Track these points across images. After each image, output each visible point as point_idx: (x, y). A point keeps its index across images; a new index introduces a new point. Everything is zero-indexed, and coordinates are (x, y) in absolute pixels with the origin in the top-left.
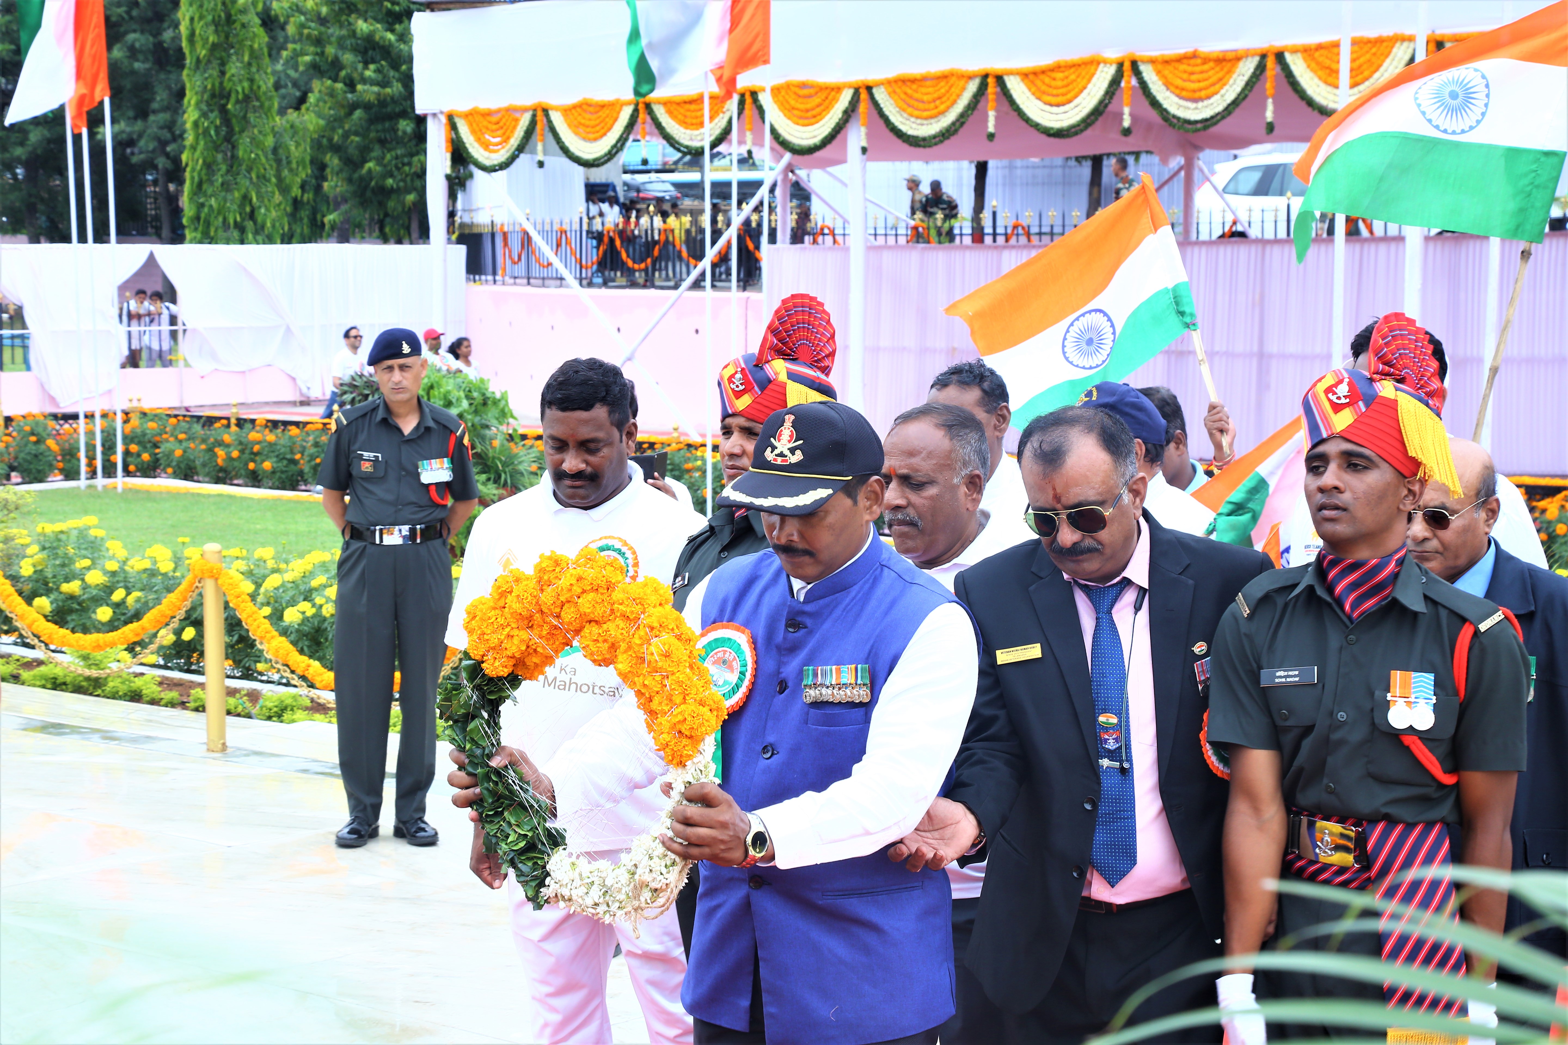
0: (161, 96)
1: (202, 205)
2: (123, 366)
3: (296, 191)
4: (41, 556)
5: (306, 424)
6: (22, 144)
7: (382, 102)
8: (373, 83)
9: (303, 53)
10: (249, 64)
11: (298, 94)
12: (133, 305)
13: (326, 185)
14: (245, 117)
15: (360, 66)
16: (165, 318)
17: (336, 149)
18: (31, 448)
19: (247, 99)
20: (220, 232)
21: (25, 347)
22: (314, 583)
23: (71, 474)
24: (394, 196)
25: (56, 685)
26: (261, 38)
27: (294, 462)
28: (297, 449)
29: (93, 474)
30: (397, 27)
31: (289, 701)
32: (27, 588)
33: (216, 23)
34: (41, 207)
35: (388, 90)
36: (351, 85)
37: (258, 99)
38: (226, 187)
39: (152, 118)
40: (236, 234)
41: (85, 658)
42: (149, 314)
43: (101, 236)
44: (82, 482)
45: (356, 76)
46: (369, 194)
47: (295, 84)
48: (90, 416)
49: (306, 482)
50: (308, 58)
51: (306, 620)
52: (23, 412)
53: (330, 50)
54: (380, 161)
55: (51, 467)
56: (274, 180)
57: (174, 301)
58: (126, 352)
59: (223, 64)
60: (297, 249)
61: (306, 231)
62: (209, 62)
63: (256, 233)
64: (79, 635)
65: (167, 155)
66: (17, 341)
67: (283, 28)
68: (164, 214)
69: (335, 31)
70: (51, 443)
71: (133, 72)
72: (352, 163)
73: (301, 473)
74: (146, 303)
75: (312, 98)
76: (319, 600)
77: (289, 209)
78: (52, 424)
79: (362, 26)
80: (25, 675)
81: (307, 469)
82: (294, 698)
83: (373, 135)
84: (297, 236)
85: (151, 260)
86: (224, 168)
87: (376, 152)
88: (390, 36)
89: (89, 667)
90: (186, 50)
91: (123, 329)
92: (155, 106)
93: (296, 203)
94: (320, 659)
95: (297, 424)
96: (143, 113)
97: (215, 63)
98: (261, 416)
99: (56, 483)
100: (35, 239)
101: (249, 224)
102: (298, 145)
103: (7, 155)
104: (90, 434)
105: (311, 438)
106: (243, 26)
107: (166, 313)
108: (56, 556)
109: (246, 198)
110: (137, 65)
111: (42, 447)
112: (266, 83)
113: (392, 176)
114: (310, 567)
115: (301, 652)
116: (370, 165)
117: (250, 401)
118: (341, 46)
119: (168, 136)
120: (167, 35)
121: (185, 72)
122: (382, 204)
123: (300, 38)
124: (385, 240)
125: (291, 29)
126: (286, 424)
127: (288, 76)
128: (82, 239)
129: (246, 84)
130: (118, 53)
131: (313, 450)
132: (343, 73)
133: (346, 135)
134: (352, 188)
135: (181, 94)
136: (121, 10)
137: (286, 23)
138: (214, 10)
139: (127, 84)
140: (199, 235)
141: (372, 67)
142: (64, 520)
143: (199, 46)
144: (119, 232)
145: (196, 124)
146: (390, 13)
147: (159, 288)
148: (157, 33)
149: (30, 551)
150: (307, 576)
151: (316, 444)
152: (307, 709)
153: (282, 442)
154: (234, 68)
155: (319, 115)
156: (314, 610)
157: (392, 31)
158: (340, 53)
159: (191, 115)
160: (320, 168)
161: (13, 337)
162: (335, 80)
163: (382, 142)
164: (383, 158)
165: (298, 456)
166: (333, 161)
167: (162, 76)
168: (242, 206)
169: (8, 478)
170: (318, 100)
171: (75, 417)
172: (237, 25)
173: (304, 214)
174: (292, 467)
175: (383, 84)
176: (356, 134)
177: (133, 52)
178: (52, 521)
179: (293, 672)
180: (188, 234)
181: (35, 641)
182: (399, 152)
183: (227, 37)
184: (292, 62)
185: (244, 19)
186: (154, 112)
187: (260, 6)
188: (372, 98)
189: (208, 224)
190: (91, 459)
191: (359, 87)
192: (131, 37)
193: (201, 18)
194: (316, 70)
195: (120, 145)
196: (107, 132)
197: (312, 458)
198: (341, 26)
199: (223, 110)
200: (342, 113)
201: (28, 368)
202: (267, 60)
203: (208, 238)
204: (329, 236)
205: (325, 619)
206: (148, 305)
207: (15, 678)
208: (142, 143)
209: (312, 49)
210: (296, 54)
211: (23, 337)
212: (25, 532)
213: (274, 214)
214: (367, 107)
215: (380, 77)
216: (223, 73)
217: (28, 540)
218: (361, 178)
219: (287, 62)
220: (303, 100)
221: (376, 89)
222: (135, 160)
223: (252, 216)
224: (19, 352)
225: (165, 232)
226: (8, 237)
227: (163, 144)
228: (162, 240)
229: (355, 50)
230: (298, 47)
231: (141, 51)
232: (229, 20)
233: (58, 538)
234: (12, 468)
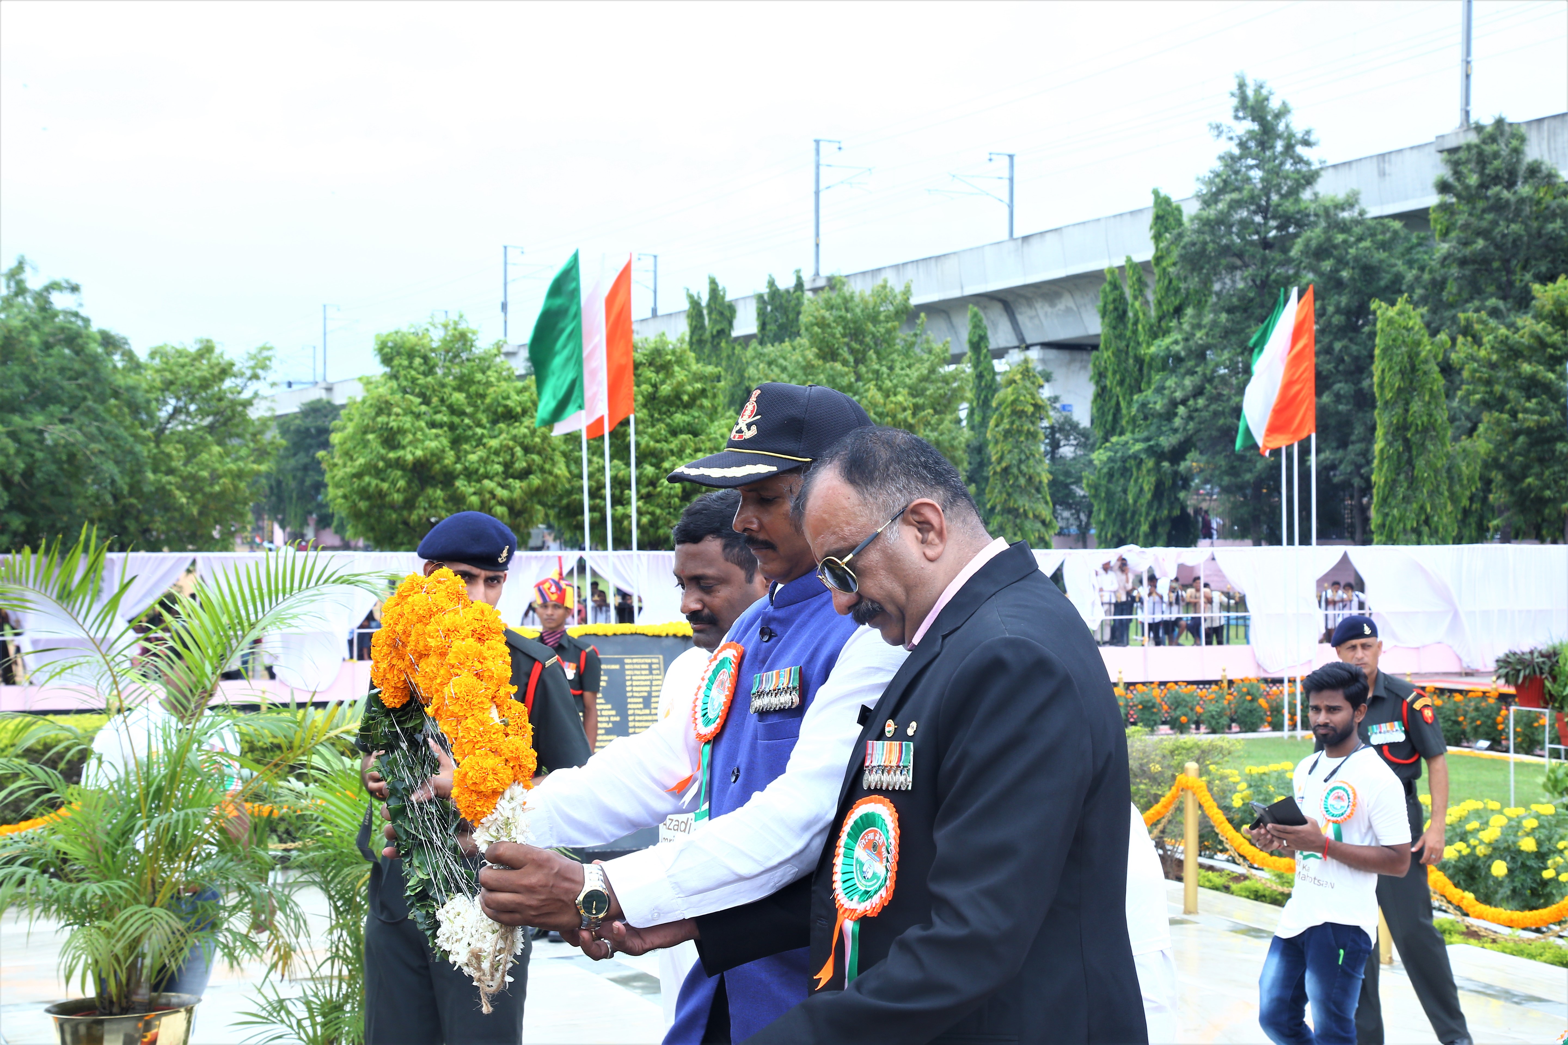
0: (1359, 430)
1: (1387, 515)
2: (1321, 642)
3: (1465, 502)
4: (1247, 792)
5: (1468, 692)
6: (1250, 471)
7: (1541, 429)
8: (1533, 412)
9: (1474, 392)
10: (1429, 403)
11: (1469, 425)
12: (1330, 594)
13: (1491, 497)
14: (1423, 444)
15: (1523, 400)
16: (1355, 603)
17: (1500, 467)
18: (1247, 705)
19: (1425, 430)
20: (1401, 536)
21: (1246, 626)
22: (1469, 827)
23: (1277, 726)
24: (1550, 505)
25: (1258, 896)
26: (1439, 382)
27: (1457, 723)
28: (1461, 712)
29: (1294, 727)
30: (1558, 368)
31: (1447, 926)
32: (1237, 817)
33: (1402, 372)
34: (1263, 518)
35: (1547, 418)
36: (1514, 414)
37: (1434, 429)
38: (1406, 499)
39: (1350, 447)
40: (1414, 537)
41: (1280, 876)
42: (1342, 601)
43: (1305, 540)
44: (1286, 733)
45: (1519, 408)
46: (1528, 503)
47: (1468, 417)
48: (1292, 681)
49: (1468, 741)
50: (1478, 397)
51: (1461, 858)
52: (1242, 676)
53: (1498, 388)
54: (1539, 476)
55: (1262, 720)
56: (1446, 494)
57: (1362, 591)
58: (1323, 631)
59: (1407, 403)
60: (1465, 548)
61: (1474, 534)
62: (1396, 402)
63: (1431, 536)
64: (1275, 858)
65: (1361, 476)
66: (1241, 622)
67: (1459, 372)
68: (1357, 522)
69: (1502, 374)
70: (1262, 702)
71: (1338, 413)
72: (1513, 479)
73: (1464, 733)
74: (1340, 592)
75: (1481, 428)
76: (1473, 842)
77: (1459, 517)
78: (1263, 686)
79: (1527, 368)
80: (1234, 886)
81: (1468, 729)
82: (1452, 923)
83: (1532, 455)
84: (1466, 538)
85: (1345, 558)
86: (1405, 485)
87: (1536, 469)
88: (1551, 376)
89: (1283, 884)
90: (1377, 395)
91: (1321, 613)
92: (1353, 438)
93: (1466, 512)
94: (1474, 892)
95: (1460, 692)
96: (1343, 444)
97: (1401, 403)
98: (1430, 684)
99: (1266, 733)
100: (1257, 543)
101: (1425, 529)
102: (1468, 465)
103: (1239, 480)
104: (1292, 695)
105: (1472, 704)
106: (1425, 373)
107: (1355, 600)
108: (1260, 793)
109: (1422, 508)
110: (1341, 407)
111: (1255, 705)
112: (1441, 417)
113: (1549, 488)
114: (1465, 813)
115: (1457, 885)
116: (1529, 480)
117: (1423, 671)
118: (1508, 384)
119: (1363, 461)
120: (1365, 384)
121: (1376, 412)
122: (1539, 512)
123: (1473, 381)
124: (1542, 541)
125: (1465, 374)
126: (1451, 691)
127: (1462, 411)
128: (1291, 542)
129: (1425, 419)
130: (1326, 399)
131: (1474, 714)
132: (1508, 407)
133: (1511, 457)
134: (1513, 499)
135: (1373, 429)
136: (1330, 366)
137: (1461, 369)
138: (1402, 362)
139: (1332, 422)
140: (1384, 539)
141: (1534, 401)
142: (1267, 764)
143: (1387, 391)
144: (1319, 537)
145: (1382, 451)
146: (1552, 357)
147: (1352, 580)
148: (1359, 382)
149: (1239, 787)
150: (1463, 820)
151: (1477, 709)
152: (1463, 933)
153: (1448, 706)
154: (1416, 406)
155: (1489, 441)
156: (1468, 850)
157: (1553, 371)
158: (1506, 391)
159: (1378, 446)
160: (1487, 483)
161: (1237, 618)
162: (1502, 412)
163: (1541, 460)
164: (1542, 474)
165: (1461, 719)
166: (1497, 476)
167: (1360, 415)
168: (1418, 515)
169: (1230, 727)
170: (1486, 430)
171: (1280, 681)
172: (1420, 373)
173: (1473, 520)
174: (1456, 728)
175: (1542, 414)
176: (1519, 454)
177: (1338, 398)
178: (1260, 764)
179: (1449, 902)
180: (1376, 538)
181: (1241, 860)
182: (1557, 469)
183: (1411, 382)
184: (1465, 400)
185: (1426, 367)
186: (1353, 443)
187: (1440, 357)
188: (1532, 424)
189: (1391, 530)
190: (1293, 715)
191: (1520, 416)
192: (1337, 386)
193: (1390, 369)
194: (1485, 405)
195: (1324, 470)
196: (1313, 459)
197: (1473, 720)
198: (1509, 369)
199: (1406, 441)
200: (1507, 438)
201: (1248, 642)
202: (1443, 398)
203: (1391, 540)
204: (1493, 538)
205: (1478, 858)
206: (1341, 594)
207: (1227, 889)
208: (1342, 467)
209: (1482, 389)
210: (1469, 393)
211: (1245, 618)
212: (1236, 772)
213: (1445, 520)
214: (1528, 432)
215: (1540, 408)
216: (1407, 411)
217: (1238, 779)
218: (1522, 491)
219: (1462, 399)
220: (1474, 428)
221: (1535, 417)
222: (1336, 480)
223: (1427, 522)
224: (1241, 630)
225: (1358, 536)
226: (1238, 542)
227: (1359, 467)
228: (1356, 543)
229: (1520, 388)
230: (1471, 387)
231: (1344, 397)
232: (1414, 369)
233: (1262, 777)
234: (1233, 720)
